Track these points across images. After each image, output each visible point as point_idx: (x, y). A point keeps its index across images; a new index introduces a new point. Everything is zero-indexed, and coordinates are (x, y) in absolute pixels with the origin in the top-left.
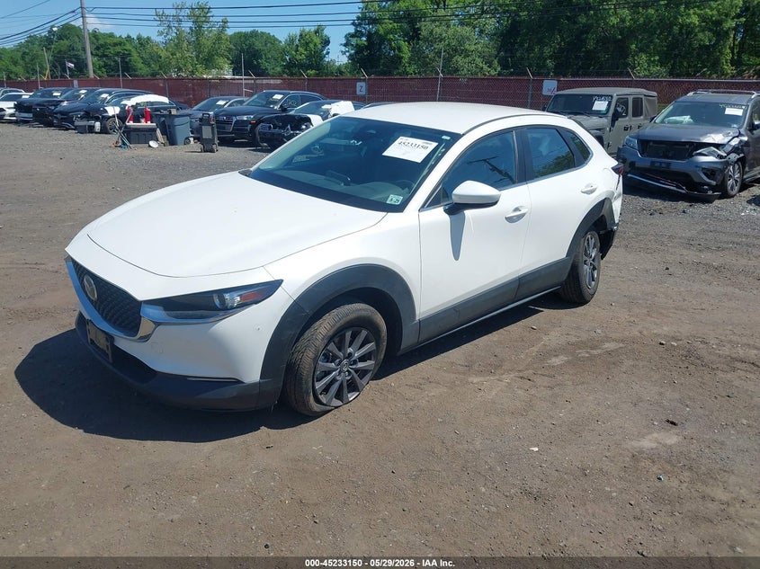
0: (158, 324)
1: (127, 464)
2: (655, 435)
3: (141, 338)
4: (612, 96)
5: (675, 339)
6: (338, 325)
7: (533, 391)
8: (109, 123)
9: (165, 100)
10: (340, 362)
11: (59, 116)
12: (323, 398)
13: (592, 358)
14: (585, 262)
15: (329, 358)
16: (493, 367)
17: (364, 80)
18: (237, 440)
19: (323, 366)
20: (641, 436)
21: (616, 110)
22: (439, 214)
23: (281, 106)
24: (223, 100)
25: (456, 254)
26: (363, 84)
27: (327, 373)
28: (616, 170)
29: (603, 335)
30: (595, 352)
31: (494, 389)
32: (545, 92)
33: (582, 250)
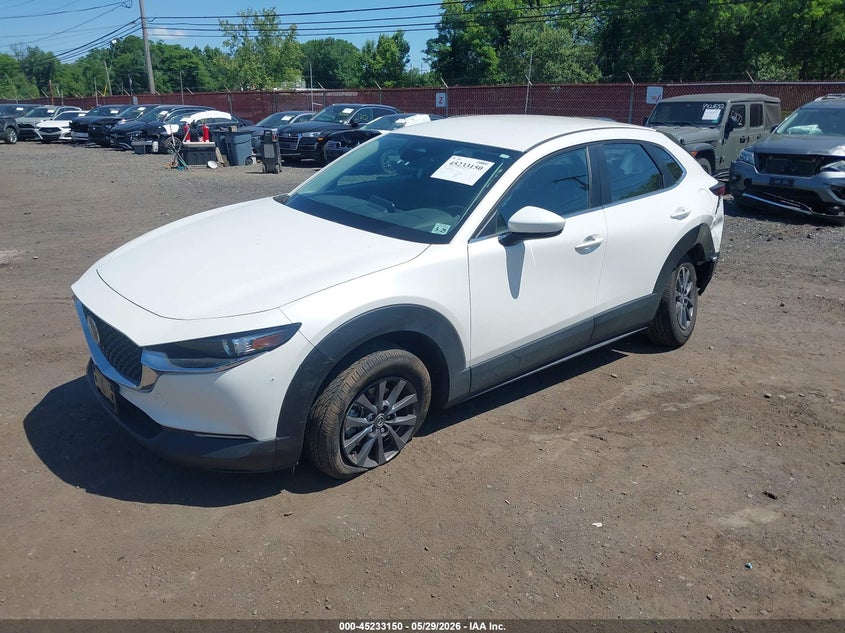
0: (160, 373)
1: (125, 531)
2: (748, 510)
3: (144, 388)
4: (725, 104)
5: (784, 391)
6: (369, 375)
7: (604, 453)
8: (167, 143)
9: (227, 116)
10: (374, 417)
11: (115, 135)
12: (354, 459)
13: (679, 413)
14: (677, 299)
15: (360, 412)
16: (560, 423)
17: (444, 91)
18: (252, 505)
19: (352, 420)
20: (730, 511)
21: (730, 119)
22: (493, 245)
23: (352, 121)
24: (289, 115)
25: (515, 292)
26: (443, 95)
27: (359, 429)
28: (715, 190)
29: (696, 385)
30: (683, 406)
31: (558, 449)
32: (649, 100)
33: (673, 285)
